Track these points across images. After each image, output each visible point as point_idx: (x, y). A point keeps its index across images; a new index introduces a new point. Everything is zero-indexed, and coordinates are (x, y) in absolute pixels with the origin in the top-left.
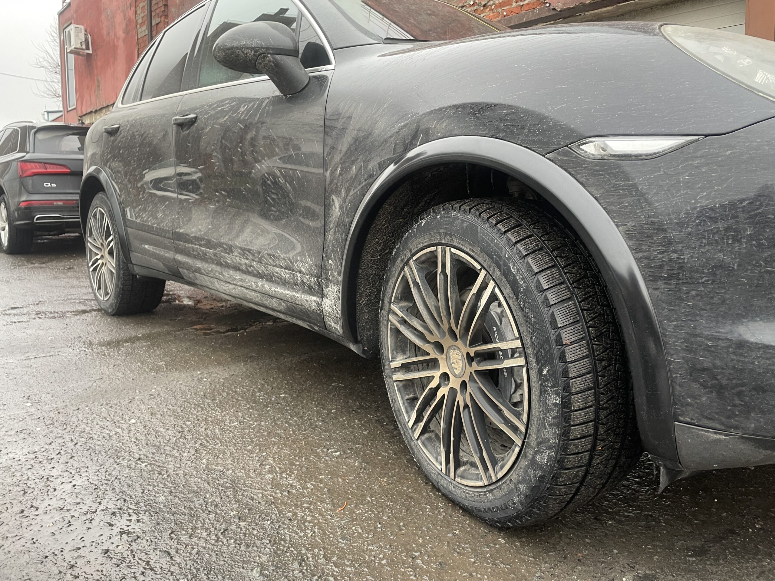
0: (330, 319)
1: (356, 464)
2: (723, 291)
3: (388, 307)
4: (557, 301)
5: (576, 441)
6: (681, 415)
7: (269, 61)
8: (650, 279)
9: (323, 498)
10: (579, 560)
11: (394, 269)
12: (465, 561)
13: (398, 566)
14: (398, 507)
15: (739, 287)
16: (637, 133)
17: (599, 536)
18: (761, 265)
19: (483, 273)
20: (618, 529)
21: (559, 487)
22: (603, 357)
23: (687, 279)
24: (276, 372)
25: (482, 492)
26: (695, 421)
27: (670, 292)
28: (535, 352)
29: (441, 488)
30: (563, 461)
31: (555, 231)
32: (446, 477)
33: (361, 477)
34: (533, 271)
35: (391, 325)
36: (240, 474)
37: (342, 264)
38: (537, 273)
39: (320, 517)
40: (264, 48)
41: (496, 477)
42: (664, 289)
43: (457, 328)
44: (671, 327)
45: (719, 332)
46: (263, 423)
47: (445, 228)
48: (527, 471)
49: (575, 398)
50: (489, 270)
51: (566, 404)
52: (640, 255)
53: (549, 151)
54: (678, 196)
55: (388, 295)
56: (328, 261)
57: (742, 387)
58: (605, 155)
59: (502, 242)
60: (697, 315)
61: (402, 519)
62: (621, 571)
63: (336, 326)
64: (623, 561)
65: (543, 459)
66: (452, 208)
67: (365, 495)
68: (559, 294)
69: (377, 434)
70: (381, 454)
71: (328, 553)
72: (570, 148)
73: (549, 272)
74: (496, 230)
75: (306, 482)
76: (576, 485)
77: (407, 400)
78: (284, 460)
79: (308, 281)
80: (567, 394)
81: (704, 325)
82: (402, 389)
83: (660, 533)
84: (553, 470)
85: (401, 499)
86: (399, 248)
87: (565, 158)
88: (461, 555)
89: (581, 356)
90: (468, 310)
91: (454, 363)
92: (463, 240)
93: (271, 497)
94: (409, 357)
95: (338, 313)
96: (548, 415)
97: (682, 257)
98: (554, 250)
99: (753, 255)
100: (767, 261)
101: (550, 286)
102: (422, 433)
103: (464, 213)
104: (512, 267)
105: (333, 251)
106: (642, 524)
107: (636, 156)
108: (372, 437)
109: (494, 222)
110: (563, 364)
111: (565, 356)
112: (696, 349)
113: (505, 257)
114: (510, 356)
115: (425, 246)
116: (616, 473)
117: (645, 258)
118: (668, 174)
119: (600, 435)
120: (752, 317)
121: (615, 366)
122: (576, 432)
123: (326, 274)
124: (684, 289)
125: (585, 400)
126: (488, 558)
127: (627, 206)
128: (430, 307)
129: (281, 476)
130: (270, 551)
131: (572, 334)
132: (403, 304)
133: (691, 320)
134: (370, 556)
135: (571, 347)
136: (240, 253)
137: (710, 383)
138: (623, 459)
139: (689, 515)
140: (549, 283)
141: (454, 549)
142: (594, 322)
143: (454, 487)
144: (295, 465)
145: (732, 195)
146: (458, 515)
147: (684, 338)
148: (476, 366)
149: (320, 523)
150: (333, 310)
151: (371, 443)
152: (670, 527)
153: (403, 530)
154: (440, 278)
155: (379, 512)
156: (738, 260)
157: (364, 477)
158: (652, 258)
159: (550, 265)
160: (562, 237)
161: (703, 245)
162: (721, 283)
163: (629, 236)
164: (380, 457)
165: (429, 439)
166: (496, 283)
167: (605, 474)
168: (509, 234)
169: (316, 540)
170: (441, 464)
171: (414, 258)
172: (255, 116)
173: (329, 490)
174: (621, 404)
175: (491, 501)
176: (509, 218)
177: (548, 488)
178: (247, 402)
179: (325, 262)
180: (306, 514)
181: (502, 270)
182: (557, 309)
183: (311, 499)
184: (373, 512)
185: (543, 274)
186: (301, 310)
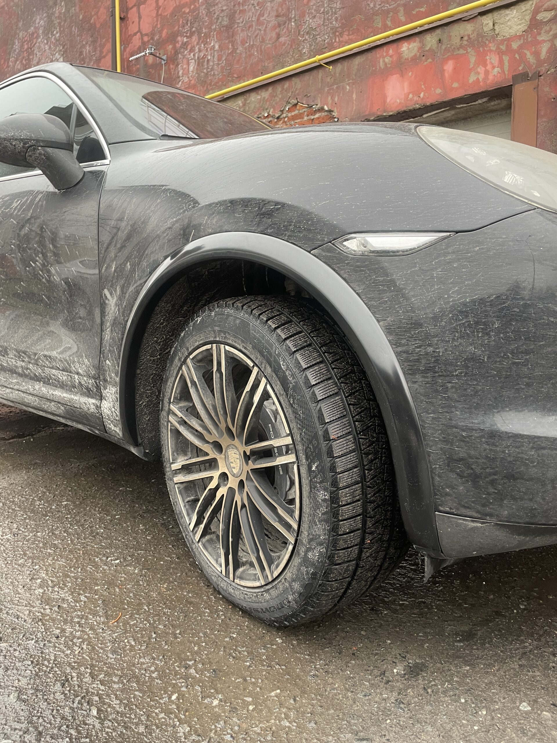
0: (109, 422)
1: (136, 571)
2: (475, 383)
3: (167, 408)
4: (324, 397)
5: (345, 536)
6: (441, 505)
7: (40, 154)
8: (410, 372)
9: (97, 611)
10: (353, 654)
11: (172, 368)
12: (241, 665)
13: (169, 678)
14: (176, 614)
15: (489, 378)
16: (394, 229)
17: (374, 627)
18: (508, 357)
19: (255, 370)
20: (392, 618)
21: (330, 583)
22: (370, 450)
23: (442, 372)
24: (60, 479)
25: (258, 592)
26: (454, 510)
27: (428, 385)
28: (304, 448)
29: (221, 590)
30: (333, 557)
31: (324, 327)
32: (225, 579)
33: (140, 585)
34: (301, 366)
35: (171, 426)
36: (7, 591)
37: (118, 364)
38: (306, 369)
39: (90, 632)
40: (34, 140)
41: (272, 576)
42: (422, 381)
43: (233, 426)
44: (429, 420)
45: (472, 423)
46: (39, 534)
47: (219, 326)
48: (300, 569)
49: (342, 492)
50: (260, 367)
51: (334, 499)
52: (399, 349)
53: (314, 247)
54: (433, 291)
55: (167, 395)
56: (105, 361)
57: (495, 475)
58: (365, 251)
59: (272, 339)
60: (453, 407)
61: (179, 626)
62: (393, 662)
63: (115, 429)
64: (396, 651)
65: (314, 555)
66: (226, 306)
67: (142, 604)
68: (326, 389)
69: (162, 538)
70: (164, 558)
71: (95, 670)
72: (333, 244)
73: (317, 367)
74: (266, 327)
75: (79, 594)
76: (347, 579)
77: (188, 502)
78: (58, 572)
79: (86, 383)
80: (335, 489)
81: (459, 417)
82: (183, 492)
83: (432, 619)
84: (324, 566)
85: (180, 605)
86: (176, 346)
87: (329, 254)
88: (237, 660)
89: (348, 450)
90: (243, 409)
91: (232, 463)
92: (236, 337)
93: (40, 614)
94: (190, 458)
95: (117, 416)
96: (318, 511)
97: (437, 350)
98: (322, 346)
99: (501, 347)
100: (514, 353)
101: (317, 381)
102: (203, 536)
103: (237, 310)
104: (281, 363)
105: (110, 351)
106: (416, 611)
107: (394, 252)
108: (156, 541)
109: (265, 319)
110: (331, 459)
111: (332, 451)
112: (453, 439)
113: (275, 353)
114: (284, 453)
115: (200, 344)
116: (386, 565)
117: (404, 352)
118: (423, 270)
119: (369, 528)
120: (502, 408)
121: (381, 459)
122: (345, 526)
123: (104, 375)
124: (440, 381)
125: (352, 494)
126: (264, 660)
127: (386, 301)
128: (207, 406)
129: (53, 590)
130: (32, 673)
131: (338, 429)
132: (183, 404)
133: (447, 412)
134: (140, 669)
135: (338, 441)
136: (15, 356)
137: (467, 472)
138: (392, 550)
139: (459, 599)
140: (317, 378)
141: (230, 654)
142: (361, 416)
143: (233, 589)
144: (69, 576)
145: (482, 289)
146: (238, 618)
147: (441, 430)
148: (252, 465)
149: (90, 638)
150: (112, 412)
151: (155, 548)
152: (441, 613)
153: (179, 638)
154: (216, 376)
155: (155, 621)
156: (487, 352)
157: (144, 584)
158: (410, 352)
159: (318, 360)
160: (331, 333)
161: (456, 338)
162: (472, 375)
163: (389, 330)
164: (162, 563)
165: (210, 541)
166: (267, 380)
167: (375, 566)
168: (279, 331)
169: (83, 657)
170: (221, 566)
171: (191, 357)
172: (29, 211)
173: (104, 601)
174: (388, 496)
175: (267, 601)
176: (280, 314)
177: (320, 585)
178: (25, 512)
179: (102, 362)
180: (75, 630)
181: (273, 367)
182: (324, 404)
183: (83, 613)
184: (149, 621)
185: (311, 370)
186: (80, 413)
